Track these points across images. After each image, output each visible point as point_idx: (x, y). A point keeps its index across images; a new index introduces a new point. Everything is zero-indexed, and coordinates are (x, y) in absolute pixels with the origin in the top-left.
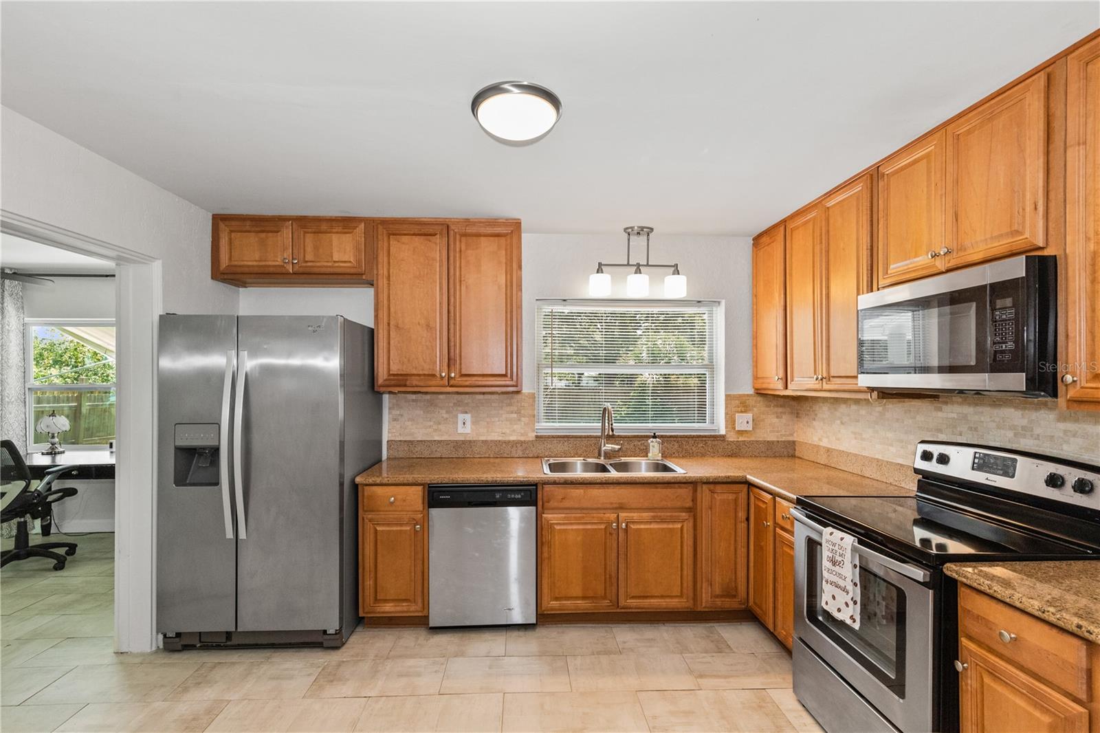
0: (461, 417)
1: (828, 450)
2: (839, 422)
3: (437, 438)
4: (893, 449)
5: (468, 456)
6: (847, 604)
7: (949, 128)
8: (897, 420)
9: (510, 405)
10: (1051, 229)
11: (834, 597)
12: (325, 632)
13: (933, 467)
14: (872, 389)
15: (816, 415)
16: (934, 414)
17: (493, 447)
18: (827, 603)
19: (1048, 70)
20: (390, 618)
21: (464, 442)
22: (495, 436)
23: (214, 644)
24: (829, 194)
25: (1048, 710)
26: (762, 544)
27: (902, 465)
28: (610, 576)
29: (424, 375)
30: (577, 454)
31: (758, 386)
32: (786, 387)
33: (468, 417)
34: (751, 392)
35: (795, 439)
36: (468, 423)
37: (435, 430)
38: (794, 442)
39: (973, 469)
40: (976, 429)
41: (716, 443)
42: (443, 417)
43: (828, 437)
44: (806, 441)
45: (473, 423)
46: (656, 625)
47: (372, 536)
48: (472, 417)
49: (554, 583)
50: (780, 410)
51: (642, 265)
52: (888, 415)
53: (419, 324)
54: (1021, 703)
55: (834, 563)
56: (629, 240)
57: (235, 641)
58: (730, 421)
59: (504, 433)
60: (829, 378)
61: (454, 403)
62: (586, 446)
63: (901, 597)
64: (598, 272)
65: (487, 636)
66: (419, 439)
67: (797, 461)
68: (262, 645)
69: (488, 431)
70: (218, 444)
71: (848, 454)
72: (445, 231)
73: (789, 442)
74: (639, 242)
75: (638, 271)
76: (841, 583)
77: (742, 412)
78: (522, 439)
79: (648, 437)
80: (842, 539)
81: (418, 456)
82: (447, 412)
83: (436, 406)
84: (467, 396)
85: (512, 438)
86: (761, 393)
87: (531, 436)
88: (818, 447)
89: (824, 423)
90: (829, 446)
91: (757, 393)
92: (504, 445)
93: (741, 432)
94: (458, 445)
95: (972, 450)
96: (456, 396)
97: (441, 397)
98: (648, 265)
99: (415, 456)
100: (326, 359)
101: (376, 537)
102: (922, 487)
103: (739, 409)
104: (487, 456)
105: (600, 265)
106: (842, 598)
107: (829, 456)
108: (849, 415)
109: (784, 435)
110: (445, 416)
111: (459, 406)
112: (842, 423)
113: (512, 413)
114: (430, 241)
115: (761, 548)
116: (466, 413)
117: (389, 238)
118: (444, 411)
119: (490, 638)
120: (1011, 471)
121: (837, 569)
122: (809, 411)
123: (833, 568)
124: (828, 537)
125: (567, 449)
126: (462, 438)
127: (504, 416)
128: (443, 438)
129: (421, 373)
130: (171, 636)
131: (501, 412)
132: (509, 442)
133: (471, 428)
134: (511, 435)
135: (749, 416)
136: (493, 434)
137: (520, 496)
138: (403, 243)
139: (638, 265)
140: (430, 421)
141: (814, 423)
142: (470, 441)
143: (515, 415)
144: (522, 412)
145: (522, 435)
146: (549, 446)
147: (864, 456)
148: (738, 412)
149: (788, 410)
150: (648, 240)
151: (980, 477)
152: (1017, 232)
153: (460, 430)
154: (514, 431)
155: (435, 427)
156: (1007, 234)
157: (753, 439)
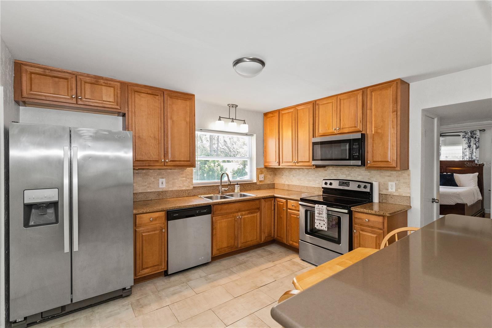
0: (161, 180)
1: (288, 185)
2: (292, 176)
3: (149, 191)
4: (311, 183)
5: (164, 198)
6: (324, 224)
7: (339, 97)
8: (313, 174)
9: (182, 174)
10: (363, 127)
11: (320, 224)
12: (124, 289)
13: (328, 186)
14: (314, 165)
15: (283, 174)
16: (324, 172)
17: (176, 193)
18: (317, 226)
19: (363, 90)
20: (145, 277)
21: (162, 192)
22: (175, 188)
23: (50, 317)
24: (298, 105)
25: (375, 234)
26: (282, 216)
27: (314, 187)
28: (236, 237)
29: (153, 161)
30: (209, 193)
31: (266, 165)
32: (279, 165)
33: (164, 180)
34: (263, 167)
35: (275, 183)
36: (164, 183)
37: (148, 187)
38: (274, 183)
39: (339, 185)
40: (336, 176)
41: (254, 185)
42: (152, 181)
43: (288, 181)
44: (279, 183)
45: (166, 183)
46: (249, 252)
47: (141, 239)
48: (166, 180)
49: (217, 243)
50: (271, 173)
51: (234, 119)
52: (310, 173)
53: (150, 136)
54: (369, 234)
55: (319, 214)
56: (229, 109)
57: (67, 310)
58: (258, 177)
59: (180, 187)
60: (298, 162)
61: (157, 174)
62: (213, 190)
63: (339, 218)
64: (219, 120)
65: (193, 271)
66: (140, 192)
67: (275, 190)
68: (84, 307)
69: (173, 186)
70: (58, 200)
71: (296, 186)
72: (162, 94)
73: (273, 183)
74: (233, 110)
75: (233, 121)
76: (322, 219)
77: (261, 174)
78: (188, 188)
79: (235, 184)
80: (322, 207)
81: (140, 200)
82: (154, 178)
83: (149, 175)
84: (163, 170)
85: (184, 188)
86: (266, 167)
87: (191, 187)
88: (284, 184)
89: (286, 177)
90: (288, 184)
91: (265, 167)
92: (180, 192)
93: (261, 181)
94: (159, 193)
95: (339, 181)
96: (158, 171)
97: (151, 171)
98: (236, 119)
99: (138, 200)
100: (126, 153)
101: (142, 239)
102: (324, 192)
103: (260, 173)
104: (173, 197)
105: (220, 117)
106: (322, 223)
107: (289, 187)
108: (296, 174)
109: (272, 181)
110: (153, 180)
111: (160, 175)
112: (293, 176)
113: (183, 177)
114: (155, 98)
115: (281, 217)
116: (163, 178)
117: (135, 93)
118: (152, 178)
119: (195, 272)
120: (348, 185)
121: (321, 215)
122: (280, 173)
123: (319, 215)
124: (317, 207)
125: (205, 191)
126: (161, 190)
127: (180, 179)
128: (152, 191)
129: (151, 160)
130: (20, 320)
131: (178, 177)
132: (183, 190)
133: (166, 185)
134: (183, 187)
135: (263, 175)
136: (175, 187)
137: (206, 211)
138: (142, 97)
139: (233, 119)
140: (146, 183)
141: (283, 177)
142: (165, 191)
143: (184, 178)
144: (188, 177)
145: (187, 187)
146: (199, 191)
147: (302, 186)
148: (260, 174)
149: (273, 173)
150: (236, 110)
151: (341, 188)
152: (355, 127)
153: (161, 186)
154: (184, 185)
155: (148, 186)
156: (354, 127)
157: (264, 183)
